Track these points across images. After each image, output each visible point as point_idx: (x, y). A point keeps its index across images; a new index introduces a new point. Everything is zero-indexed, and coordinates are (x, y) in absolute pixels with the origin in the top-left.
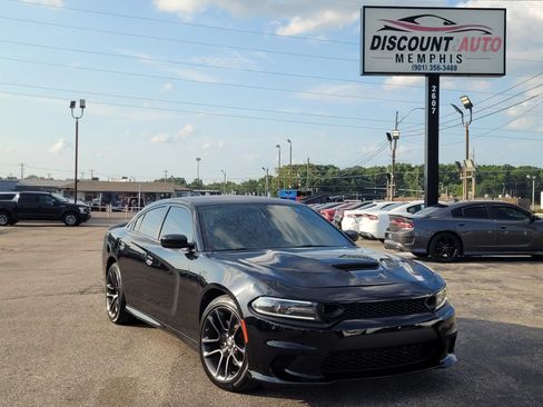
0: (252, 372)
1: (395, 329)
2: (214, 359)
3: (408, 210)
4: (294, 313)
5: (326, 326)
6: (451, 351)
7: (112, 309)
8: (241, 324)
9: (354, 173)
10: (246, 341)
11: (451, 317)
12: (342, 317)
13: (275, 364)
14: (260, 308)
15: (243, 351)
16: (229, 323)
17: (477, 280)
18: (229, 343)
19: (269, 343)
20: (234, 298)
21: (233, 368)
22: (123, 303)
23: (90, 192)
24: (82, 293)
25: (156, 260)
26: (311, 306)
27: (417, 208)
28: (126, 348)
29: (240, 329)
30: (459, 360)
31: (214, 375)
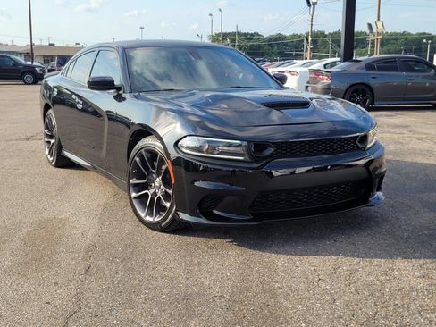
0: (179, 213)
1: (325, 168)
2: (142, 199)
3: (325, 66)
4: (223, 153)
5: (256, 165)
6: (379, 189)
7: (51, 153)
8: (168, 165)
10: (173, 182)
11: (381, 156)
12: (272, 156)
13: (204, 205)
14: (188, 148)
15: (170, 192)
16: (156, 164)
17: (388, 126)
18: (157, 184)
19: (196, 184)
20: (160, 139)
21: (161, 208)
22: (60, 148)
23: (48, 56)
24: (28, 139)
26: (240, 145)
27: (333, 64)
28: (61, 189)
29: (167, 171)
30: (387, 197)
31: (142, 215)
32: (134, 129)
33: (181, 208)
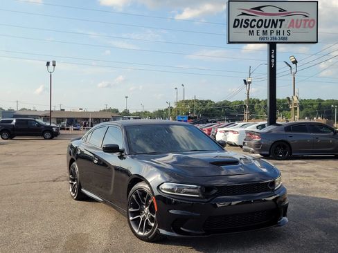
0: (160, 230)
1: (250, 202)
2: (136, 221)
3: (257, 127)
4: (186, 193)
5: (206, 200)
6: (285, 215)
7: (73, 191)
8: (153, 200)
9: (223, 105)
10: (156, 210)
11: (284, 194)
12: (216, 195)
13: (174, 224)
14: (165, 189)
15: (154, 216)
16: (145, 199)
17: (301, 171)
18: (146, 212)
19: (170, 211)
20: (148, 184)
21: (148, 227)
22: (80, 187)
23: (60, 118)
24: (54, 181)
25: (100, 160)
26: (196, 188)
27: (263, 126)
28: (82, 215)
29: (152, 203)
30: (290, 221)
31: (137, 231)
32: (132, 177)
33: (161, 226)
